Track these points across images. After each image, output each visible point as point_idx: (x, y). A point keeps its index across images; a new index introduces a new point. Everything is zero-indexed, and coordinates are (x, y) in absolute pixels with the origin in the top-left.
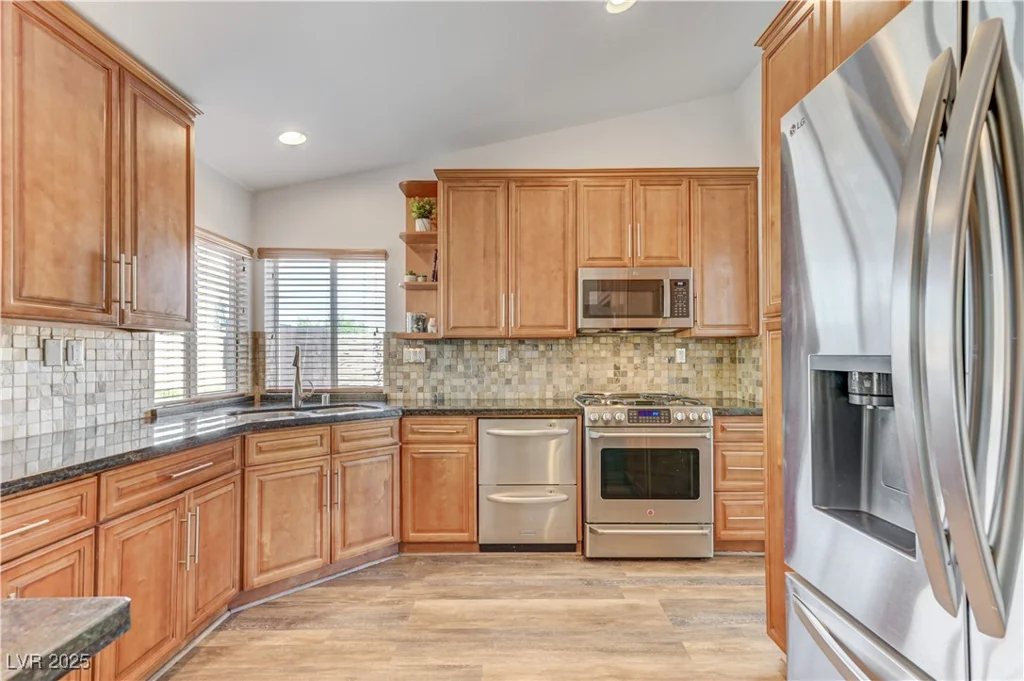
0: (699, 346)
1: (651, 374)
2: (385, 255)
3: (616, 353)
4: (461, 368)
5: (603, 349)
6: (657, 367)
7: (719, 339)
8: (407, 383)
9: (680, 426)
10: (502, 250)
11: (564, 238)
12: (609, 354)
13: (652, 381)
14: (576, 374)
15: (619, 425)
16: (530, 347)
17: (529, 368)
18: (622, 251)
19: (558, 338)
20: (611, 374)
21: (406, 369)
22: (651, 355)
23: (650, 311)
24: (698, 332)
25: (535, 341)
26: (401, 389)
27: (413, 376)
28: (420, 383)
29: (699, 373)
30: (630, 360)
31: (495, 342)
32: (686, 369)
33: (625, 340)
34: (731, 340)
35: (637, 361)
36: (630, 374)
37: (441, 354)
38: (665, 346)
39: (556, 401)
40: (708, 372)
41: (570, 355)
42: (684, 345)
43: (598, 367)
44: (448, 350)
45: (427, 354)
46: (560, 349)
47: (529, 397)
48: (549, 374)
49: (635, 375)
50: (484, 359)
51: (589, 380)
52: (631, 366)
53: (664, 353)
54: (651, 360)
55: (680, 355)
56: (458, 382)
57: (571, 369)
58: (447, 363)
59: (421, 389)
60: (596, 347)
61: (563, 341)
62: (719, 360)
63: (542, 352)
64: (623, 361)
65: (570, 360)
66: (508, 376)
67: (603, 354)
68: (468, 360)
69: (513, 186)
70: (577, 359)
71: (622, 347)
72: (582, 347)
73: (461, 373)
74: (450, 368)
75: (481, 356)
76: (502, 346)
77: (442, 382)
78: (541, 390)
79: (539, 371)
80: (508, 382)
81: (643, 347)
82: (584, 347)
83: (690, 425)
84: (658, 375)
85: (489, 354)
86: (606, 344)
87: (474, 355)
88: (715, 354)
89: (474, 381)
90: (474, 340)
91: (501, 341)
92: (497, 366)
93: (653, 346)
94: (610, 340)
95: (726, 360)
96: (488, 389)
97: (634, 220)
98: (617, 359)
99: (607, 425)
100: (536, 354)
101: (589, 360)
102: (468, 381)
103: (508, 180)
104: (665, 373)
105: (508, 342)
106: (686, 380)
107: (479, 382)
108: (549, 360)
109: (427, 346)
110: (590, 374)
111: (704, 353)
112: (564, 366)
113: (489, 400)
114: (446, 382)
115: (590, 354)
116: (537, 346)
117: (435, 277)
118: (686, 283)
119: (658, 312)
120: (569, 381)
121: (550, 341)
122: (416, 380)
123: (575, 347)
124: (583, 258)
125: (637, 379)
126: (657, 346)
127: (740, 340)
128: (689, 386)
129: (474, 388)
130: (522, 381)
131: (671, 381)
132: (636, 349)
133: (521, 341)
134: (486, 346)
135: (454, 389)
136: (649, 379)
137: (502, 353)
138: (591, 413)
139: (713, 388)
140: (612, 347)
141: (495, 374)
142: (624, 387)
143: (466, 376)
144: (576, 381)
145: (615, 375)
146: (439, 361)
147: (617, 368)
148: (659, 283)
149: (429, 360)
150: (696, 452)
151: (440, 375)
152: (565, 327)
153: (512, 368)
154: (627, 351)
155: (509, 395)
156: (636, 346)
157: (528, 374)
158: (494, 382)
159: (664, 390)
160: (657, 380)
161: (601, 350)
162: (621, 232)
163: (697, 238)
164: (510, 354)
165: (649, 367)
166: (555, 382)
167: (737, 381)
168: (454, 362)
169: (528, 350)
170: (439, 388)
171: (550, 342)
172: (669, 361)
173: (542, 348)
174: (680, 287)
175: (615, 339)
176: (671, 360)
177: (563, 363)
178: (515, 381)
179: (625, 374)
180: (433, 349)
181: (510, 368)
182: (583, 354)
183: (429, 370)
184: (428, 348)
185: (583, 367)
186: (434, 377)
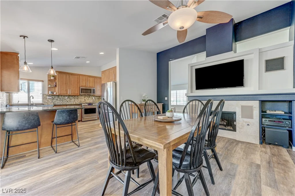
2: (43, 81)
3: (85, 98)
4: (59, 100)
5: (83, 97)
7: (98, 96)
8: (48, 102)
9: (94, 105)
10: (68, 83)
11: (78, 83)
14: (79, 100)
15: (86, 106)
17: (71, 100)
18: (86, 85)
20: (84, 100)
21: (48, 100)
23: (90, 92)
24: (96, 95)
25: (72, 96)
26: (47, 103)
27: (49, 101)
28: (51, 102)
30: (87, 98)
32: (94, 100)
33: (86, 96)
34: (100, 96)
35: (88, 99)
36: (87, 100)
37: (55, 97)
38: (91, 97)
40: (97, 100)
44: (56, 97)
45: (52, 98)
46: (76, 97)
48: (74, 100)
51: (81, 101)
54: (90, 99)
55: (93, 98)
56: (58, 102)
58: (56, 99)
59: (51, 103)
62: (98, 99)
64: (86, 99)
65: (78, 98)
68: (60, 98)
69: (70, 75)
70: (79, 99)
72: (80, 97)
74: (57, 100)
77: (55, 102)
78: (73, 102)
83: (95, 105)
84: (91, 100)
85: (64, 97)
87: (61, 98)
89: (62, 102)
90: (61, 95)
91: (66, 96)
94: (84, 96)
96: (64, 103)
97: (88, 81)
99: (85, 106)
101: (81, 99)
103: (69, 74)
106: (94, 101)
108: (74, 99)
111: (97, 98)
112: (77, 99)
114: (56, 102)
117: (56, 86)
118: (94, 89)
119: (91, 93)
120: (78, 101)
121: (75, 96)
122: (50, 102)
123: (79, 97)
124: (81, 86)
126: (90, 97)
130: (70, 101)
133: (70, 96)
135: (58, 103)
137: (66, 98)
138: (83, 105)
141: (65, 101)
142: (86, 102)
143: (60, 101)
144: (79, 101)
146: (55, 98)
147: (85, 100)
148: (91, 89)
150: (95, 108)
151: (55, 101)
152: (78, 94)
154: (86, 97)
156: (88, 97)
158: (65, 102)
159: (91, 102)
160: (90, 101)
162: (86, 83)
163: (96, 84)
164: (68, 98)
170: (55, 103)
173: (73, 97)
174: (94, 90)
176: (92, 99)
178: (69, 102)
180: (53, 97)
181: (68, 100)
182: (80, 98)
183: (53, 100)
184: (52, 96)
185: (80, 100)
186: (54, 101)
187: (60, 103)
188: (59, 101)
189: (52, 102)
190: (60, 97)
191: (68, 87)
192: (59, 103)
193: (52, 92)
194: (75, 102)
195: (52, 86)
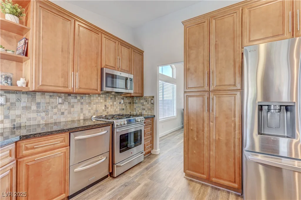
0: (126, 99)
1: (115, 107)
3: (105, 101)
4: (34, 107)
6: (117, 105)
12: (103, 101)
13: (115, 110)
14: (92, 109)
16: (73, 98)
17: (73, 107)
19: (86, 94)
20: (104, 108)
22: (115, 101)
25: (75, 95)
29: (126, 107)
30: (109, 103)
31: (55, 94)
32: (124, 107)
33: (108, 96)
34: (132, 97)
35: (111, 103)
36: (110, 108)
37: (19, 100)
38: (118, 99)
39: (85, 120)
41: (90, 101)
42: (123, 99)
43: (99, 106)
44: (24, 98)
45: (7, 100)
46: (86, 99)
47: (73, 120)
48: (82, 109)
49: (111, 108)
50: (49, 103)
51: (97, 111)
52: (110, 105)
53: (118, 101)
54: (115, 103)
55: (122, 101)
56: (32, 115)
57: (90, 107)
60: (99, 98)
61: (87, 96)
63: (79, 100)
65: (90, 103)
66: (62, 111)
67: (101, 101)
68: (38, 104)
70: (92, 103)
71: (107, 99)
73: (33, 110)
74: (27, 108)
75: (48, 101)
76: (60, 97)
77: (19, 116)
78: (78, 116)
79: (77, 108)
80: (63, 113)
81: (113, 98)
82: (95, 98)
85: (52, 100)
86: (102, 97)
87: (43, 101)
88: (130, 102)
89: (43, 114)
90: (43, 92)
91: (59, 94)
92: (57, 106)
93: (116, 98)
94: (104, 96)
95: (132, 103)
96: (52, 118)
97: (119, 56)
98: (106, 103)
100: (76, 100)
101: (97, 103)
102: (39, 114)
103: (75, 20)
104: (118, 107)
105: (63, 95)
106: (123, 109)
107: (46, 115)
108: (82, 103)
109: (7, 95)
110: (97, 108)
111: (127, 101)
112: (87, 106)
113: (51, 123)
114: (23, 116)
115: (97, 101)
116: (76, 97)
118: (132, 79)
120: (89, 112)
123: (92, 98)
124: (104, 64)
125: (111, 110)
126: (117, 98)
127: (135, 97)
128: (124, 111)
129: (43, 118)
130: (70, 113)
131: (120, 110)
132: (111, 99)
133: (69, 94)
134: (51, 96)
135: (29, 119)
136: (115, 109)
137: (59, 100)
139: (129, 111)
140: (104, 98)
141: (55, 110)
142: (108, 113)
143: (38, 112)
144: (92, 111)
145: (105, 108)
146: (17, 103)
147: (105, 106)
149: (8, 104)
150: (141, 130)
151: (18, 112)
152: (97, 90)
153: (65, 107)
154: (109, 100)
155: (63, 119)
157: (72, 109)
158: (56, 114)
159: (118, 113)
160: (117, 110)
161: (101, 99)
164: (64, 101)
165: (115, 106)
166: (84, 112)
167: (134, 109)
168: (29, 105)
169: (72, 98)
170: (17, 120)
171: (82, 96)
172: (120, 104)
173: (79, 98)
174: (131, 81)
175: (105, 95)
176: (120, 103)
177: (87, 104)
178: (66, 113)
179: (108, 108)
180: (13, 97)
181: (63, 107)
182: (95, 101)
183: (9, 109)
184: (10, 96)
185: (95, 106)
186: (13, 113)
187: (39, 118)
188: (33, 112)
189: (6, 117)
190: (39, 98)
191: (71, 64)
192: (35, 119)
193: (7, 78)
194: (82, 115)
195: (9, 52)
